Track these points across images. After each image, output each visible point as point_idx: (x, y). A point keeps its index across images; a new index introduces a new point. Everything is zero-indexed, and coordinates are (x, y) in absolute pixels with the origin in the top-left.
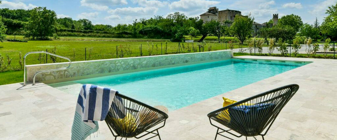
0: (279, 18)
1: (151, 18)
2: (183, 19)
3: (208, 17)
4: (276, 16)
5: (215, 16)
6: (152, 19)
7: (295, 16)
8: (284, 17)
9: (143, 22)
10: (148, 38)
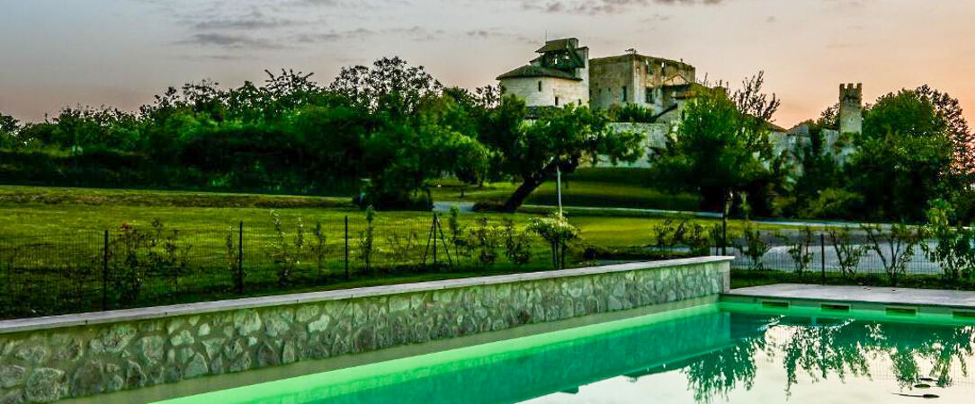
0: (863, 104)
1: (247, 83)
2: (422, 92)
3: (540, 90)
4: (850, 95)
5: (573, 83)
6: (252, 88)
7: (936, 93)
8: (888, 101)
9: (199, 102)
10: (235, 187)
